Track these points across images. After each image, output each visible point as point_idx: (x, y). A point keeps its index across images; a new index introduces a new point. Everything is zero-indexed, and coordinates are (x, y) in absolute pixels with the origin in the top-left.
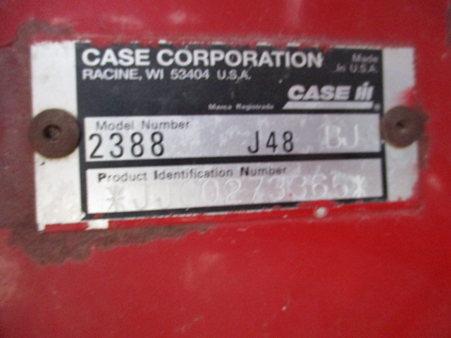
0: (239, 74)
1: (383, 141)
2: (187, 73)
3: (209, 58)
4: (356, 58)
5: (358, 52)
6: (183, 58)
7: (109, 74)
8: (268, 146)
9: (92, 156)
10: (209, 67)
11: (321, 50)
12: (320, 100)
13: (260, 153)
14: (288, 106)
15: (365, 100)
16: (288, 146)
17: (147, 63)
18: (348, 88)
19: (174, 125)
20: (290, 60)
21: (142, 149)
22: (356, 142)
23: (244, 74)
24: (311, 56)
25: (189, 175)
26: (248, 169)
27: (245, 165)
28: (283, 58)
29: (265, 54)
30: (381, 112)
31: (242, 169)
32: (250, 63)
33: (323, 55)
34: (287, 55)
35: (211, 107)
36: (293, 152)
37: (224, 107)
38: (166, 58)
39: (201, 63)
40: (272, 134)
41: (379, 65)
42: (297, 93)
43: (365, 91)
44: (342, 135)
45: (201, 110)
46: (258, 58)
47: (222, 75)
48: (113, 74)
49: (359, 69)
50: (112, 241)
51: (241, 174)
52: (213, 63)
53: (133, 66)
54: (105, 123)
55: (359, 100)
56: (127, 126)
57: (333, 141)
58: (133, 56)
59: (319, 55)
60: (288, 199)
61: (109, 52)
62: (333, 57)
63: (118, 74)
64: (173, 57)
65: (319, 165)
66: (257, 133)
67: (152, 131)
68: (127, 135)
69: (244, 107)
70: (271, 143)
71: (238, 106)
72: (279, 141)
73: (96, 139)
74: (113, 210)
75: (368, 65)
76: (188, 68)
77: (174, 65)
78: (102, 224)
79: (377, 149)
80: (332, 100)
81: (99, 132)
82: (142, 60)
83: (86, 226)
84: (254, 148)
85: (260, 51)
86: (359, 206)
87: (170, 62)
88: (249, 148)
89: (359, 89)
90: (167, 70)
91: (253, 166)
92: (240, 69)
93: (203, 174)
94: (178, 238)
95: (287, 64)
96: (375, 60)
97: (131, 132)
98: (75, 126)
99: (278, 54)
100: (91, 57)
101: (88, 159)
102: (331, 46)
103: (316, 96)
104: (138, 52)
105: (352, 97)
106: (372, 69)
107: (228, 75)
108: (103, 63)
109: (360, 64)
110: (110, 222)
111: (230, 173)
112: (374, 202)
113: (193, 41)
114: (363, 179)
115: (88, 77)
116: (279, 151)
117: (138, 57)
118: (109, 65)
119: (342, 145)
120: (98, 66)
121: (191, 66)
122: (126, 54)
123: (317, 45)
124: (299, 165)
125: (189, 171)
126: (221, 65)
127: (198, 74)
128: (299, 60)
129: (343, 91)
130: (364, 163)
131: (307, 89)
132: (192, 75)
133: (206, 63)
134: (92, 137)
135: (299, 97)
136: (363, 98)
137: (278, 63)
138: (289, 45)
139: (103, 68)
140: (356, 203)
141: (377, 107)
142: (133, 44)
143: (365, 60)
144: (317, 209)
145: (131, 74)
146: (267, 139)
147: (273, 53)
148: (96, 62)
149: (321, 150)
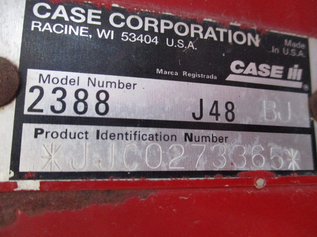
0: (186, 44)
1: (312, 119)
2: (136, 37)
3: (159, 26)
4: (288, 43)
5: (289, 38)
6: (135, 22)
7: (58, 28)
8: (211, 114)
9: (30, 109)
10: (159, 34)
11: (259, 32)
12: (258, 76)
13: (203, 120)
14: (231, 78)
15: (296, 80)
16: (230, 116)
17: (99, 23)
18: (282, 68)
19: (121, 85)
20: (232, 37)
21: (86, 104)
22: (290, 118)
23: (191, 45)
24: (250, 35)
25: (133, 136)
26: (191, 134)
27: (189, 131)
28: (226, 35)
29: (210, 29)
30: (309, 92)
31: (186, 134)
32: (197, 35)
33: (260, 37)
34: (230, 32)
35: (159, 71)
36: (235, 122)
37: (171, 73)
38: (117, 20)
39: (151, 29)
40: (216, 103)
41: (306, 51)
42: (238, 67)
43: (295, 72)
44: (276, 110)
45: (150, 73)
46: (204, 33)
47: (170, 43)
48: (64, 29)
49: (290, 52)
51: (186, 140)
52: (162, 31)
53: (85, 24)
54: (49, 76)
55: (291, 80)
56: (72, 82)
57: (270, 115)
58: (86, 15)
59: (257, 36)
60: (229, 168)
61: (61, 8)
62: (269, 40)
63: (68, 30)
64: (125, 21)
65: (258, 136)
66: (201, 100)
67: (97, 89)
68: (71, 90)
69: (189, 75)
70: (214, 111)
71: (185, 73)
72: (222, 110)
73: (37, 92)
75: (298, 50)
76: (138, 32)
77: (125, 28)
78: (33, 185)
79: (307, 126)
80: (269, 77)
81: (41, 84)
82: (93, 20)
83: (16, 186)
84: (198, 115)
85: (206, 26)
86: (294, 178)
87: (122, 24)
88: (194, 114)
89: (291, 70)
90: (118, 32)
91: (196, 133)
92: (187, 39)
93: (148, 137)
94: (116, 205)
95: (230, 41)
96: (303, 46)
97: (76, 87)
98: (15, 76)
99: (222, 31)
100: (42, 10)
101: (26, 112)
102: (267, 30)
103: (254, 72)
104: (90, 12)
105: (285, 77)
106: (301, 54)
107: (176, 43)
108: (54, 17)
109: (291, 48)
110: (41, 183)
111: (174, 138)
112: (307, 174)
113: (144, 9)
114: (297, 152)
115: (36, 29)
116: (222, 120)
117: (90, 16)
118: (60, 20)
119: (278, 119)
120: (49, 20)
121: (142, 31)
122: (78, 11)
123: (255, 28)
124: (240, 135)
125: (133, 133)
126: (170, 33)
127: (148, 39)
128: (240, 38)
129: (277, 70)
130: (297, 137)
131: (247, 65)
132: (142, 39)
133: (156, 30)
134: (32, 90)
135: (240, 71)
136: (294, 78)
137: (222, 39)
138: (231, 24)
139: (53, 22)
140: (292, 175)
141: (306, 87)
142: (88, 3)
143: (295, 45)
144: (257, 179)
145: (82, 31)
146: (211, 107)
147: (217, 29)
148: (48, 15)
149: (259, 122)
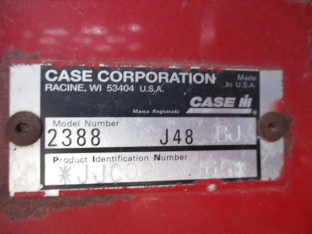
0: (155, 88)
1: (258, 137)
2: (118, 87)
3: (134, 77)
4: (239, 77)
5: (241, 73)
6: (116, 76)
7: (63, 87)
8: (174, 139)
9: (50, 145)
10: (134, 83)
11: (215, 72)
12: (214, 107)
13: (168, 145)
14: (190, 111)
15: (246, 108)
16: (189, 140)
17: (91, 80)
18: (234, 99)
19: (108, 124)
20: (193, 79)
21: (85, 139)
22: (239, 138)
23: (159, 88)
24: (207, 75)
25: (117, 159)
26: (159, 155)
27: (157, 153)
28: (187, 78)
29: (175, 74)
30: (257, 116)
31: (155, 156)
32: (163, 80)
33: (216, 76)
34: (190, 75)
35: (135, 111)
36: (193, 144)
37: (144, 112)
38: (104, 76)
39: (129, 80)
40: (178, 131)
41: (257, 83)
42: (196, 102)
43: (246, 101)
44: (228, 132)
45: (128, 113)
46: (169, 78)
47: (143, 89)
48: (67, 87)
49: (242, 85)
50: (61, 205)
51: (155, 159)
52: (137, 81)
53: (81, 82)
54: (59, 121)
55: (242, 108)
56: (75, 124)
57: (222, 137)
58: (81, 75)
59: (213, 75)
60: (188, 178)
61: (64, 72)
62: (223, 77)
63: (70, 88)
64: (109, 76)
65: (211, 153)
66: (167, 130)
67: (92, 128)
68: (74, 130)
69: (158, 112)
70: (177, 137)
71: (154, 111)
72: (183, 136)
73: (53, 133)
74: (62, 183)
75: (249, 83)
76: (119, 84)
77: (110, 82)
78: (55, 193)
79: (254, 143)
80: (222, 107)
81: (55, 128)
82: (87, 78)
83: (44, 194)
84: (164, 141)
85: (170, 72)
86: (240, 184)
87: (107, 79)
88: (161, 141)
89: (242, 99)
90: (104, 85)
91: (163, 154)
92: (156, 85)
93: (128, 159)
94: (109, 204)
95: (190, 82)
96: (254, 79)
97: (77, 128)
98: (38, 124)
99: (184, 75)
100: (52, 76)
101: (47, 147)
102: (222, 69)
104: (84, 72)
105: (236, 105)
106: (252, 85)
107: (147, 89)
108: (60, 80)
109: (242, 81)
110: (60, 192)
111: (147, 158)
112: (250, 180)
113: (123, 65)
114: (243, 163)
115: (49, 90)
116: (183, 143)
117: (84, 76)
118: (64, 81)
119: (228, 140)
120: (56, 82)
121: (122, 83)
122: (76, 73)
123: (212, 69)
124: (196, 153)
125: (117, 156)
126: (143, 82)
127: (126, 88)
128: (199, 78)
129: (230, 101)
130: (244, 152)
131: (204, 100)
132: (122, 88)
133: (132, 80)
134: (49, 131)
135: (198, 105)
136: (244, 106)
137: (184, 81)
138: (192, 68)
139: (59, 83)
140: (238, 181)
141: (255, 112)
142: (81, 67)
143: (247, 79)
144: (209, 185)
145: (79, 88)
146: (174, 134)
147: (180, 74)
148: (55, 78)
149: (213, 143)
